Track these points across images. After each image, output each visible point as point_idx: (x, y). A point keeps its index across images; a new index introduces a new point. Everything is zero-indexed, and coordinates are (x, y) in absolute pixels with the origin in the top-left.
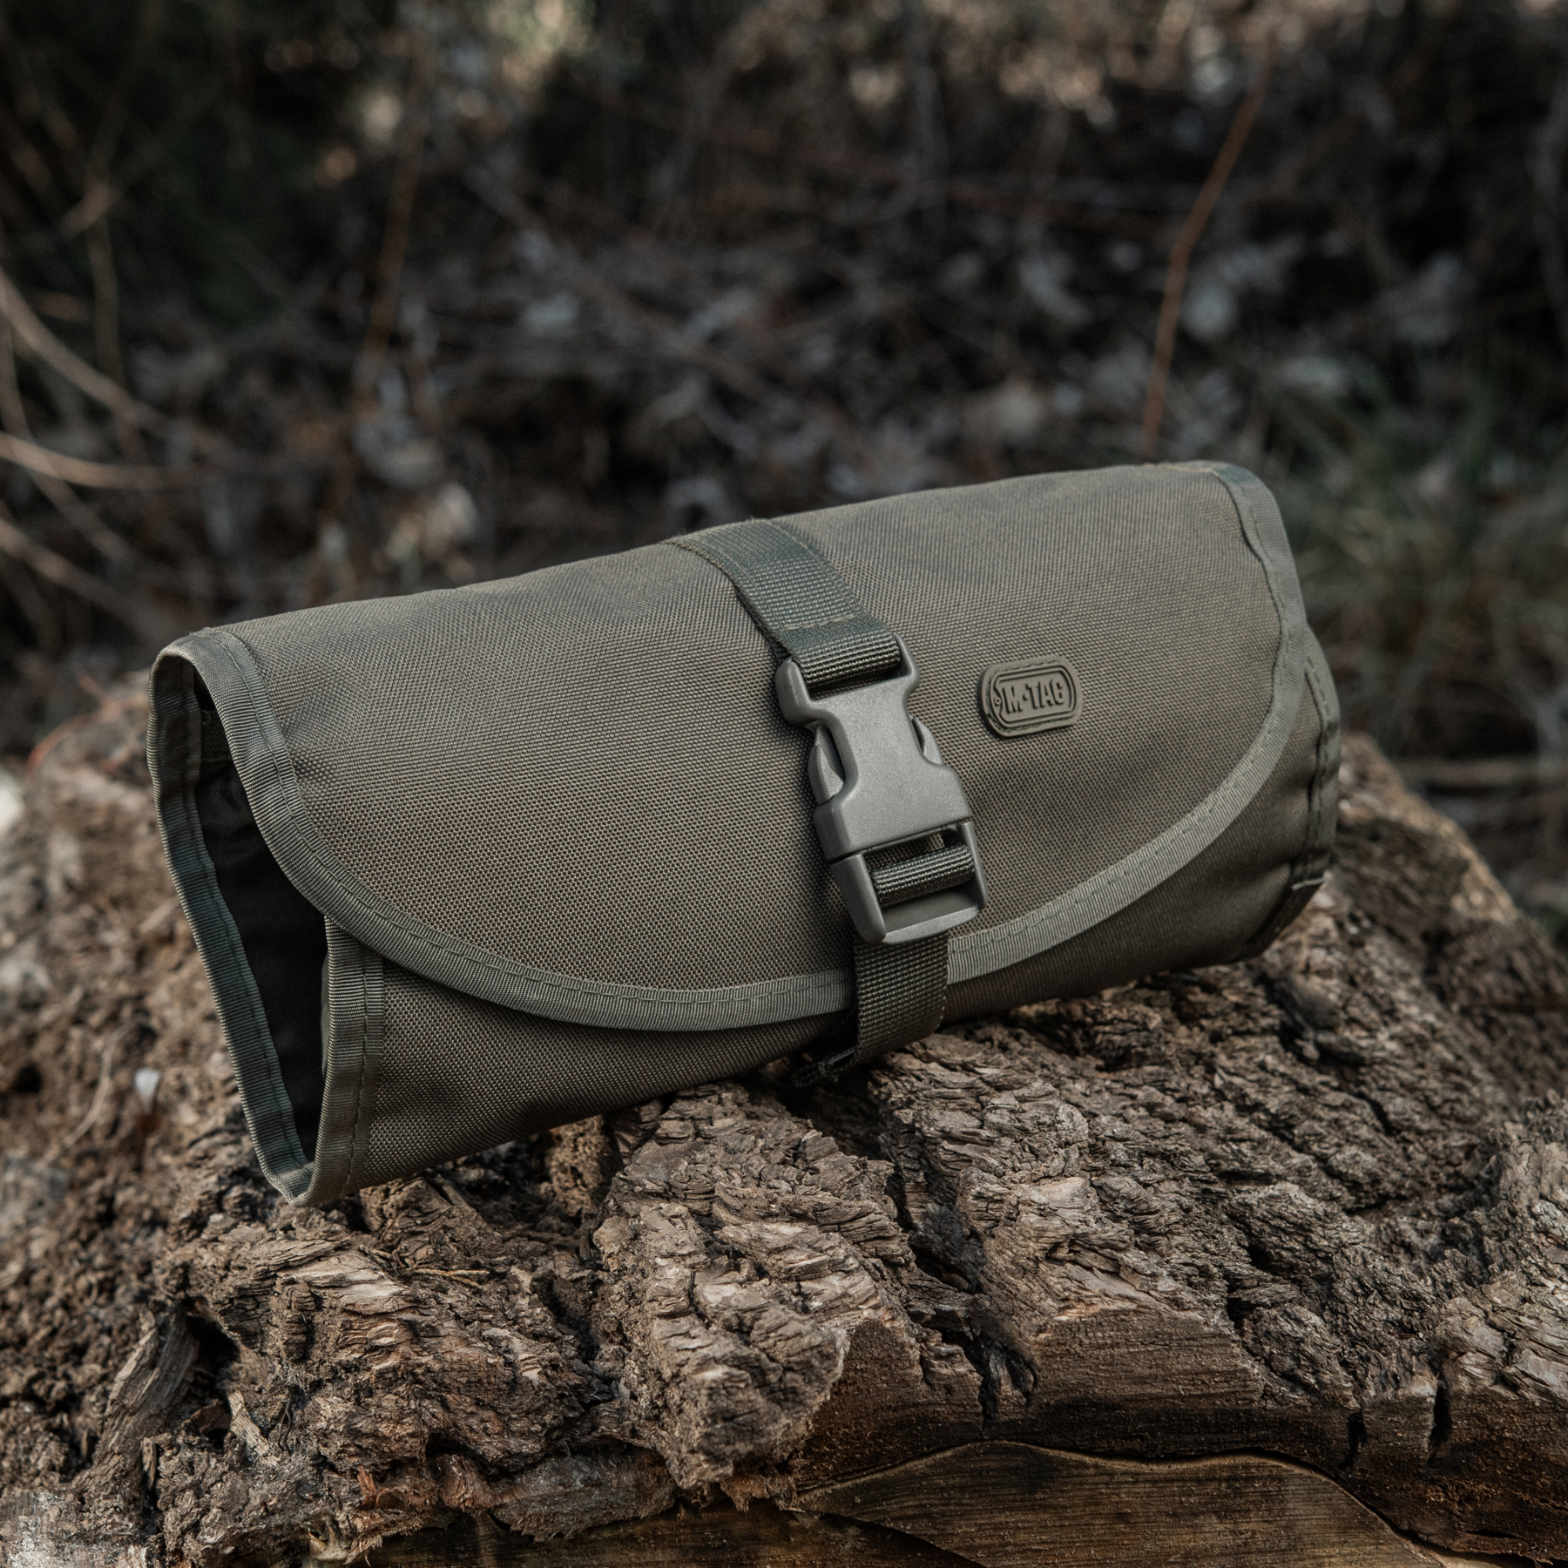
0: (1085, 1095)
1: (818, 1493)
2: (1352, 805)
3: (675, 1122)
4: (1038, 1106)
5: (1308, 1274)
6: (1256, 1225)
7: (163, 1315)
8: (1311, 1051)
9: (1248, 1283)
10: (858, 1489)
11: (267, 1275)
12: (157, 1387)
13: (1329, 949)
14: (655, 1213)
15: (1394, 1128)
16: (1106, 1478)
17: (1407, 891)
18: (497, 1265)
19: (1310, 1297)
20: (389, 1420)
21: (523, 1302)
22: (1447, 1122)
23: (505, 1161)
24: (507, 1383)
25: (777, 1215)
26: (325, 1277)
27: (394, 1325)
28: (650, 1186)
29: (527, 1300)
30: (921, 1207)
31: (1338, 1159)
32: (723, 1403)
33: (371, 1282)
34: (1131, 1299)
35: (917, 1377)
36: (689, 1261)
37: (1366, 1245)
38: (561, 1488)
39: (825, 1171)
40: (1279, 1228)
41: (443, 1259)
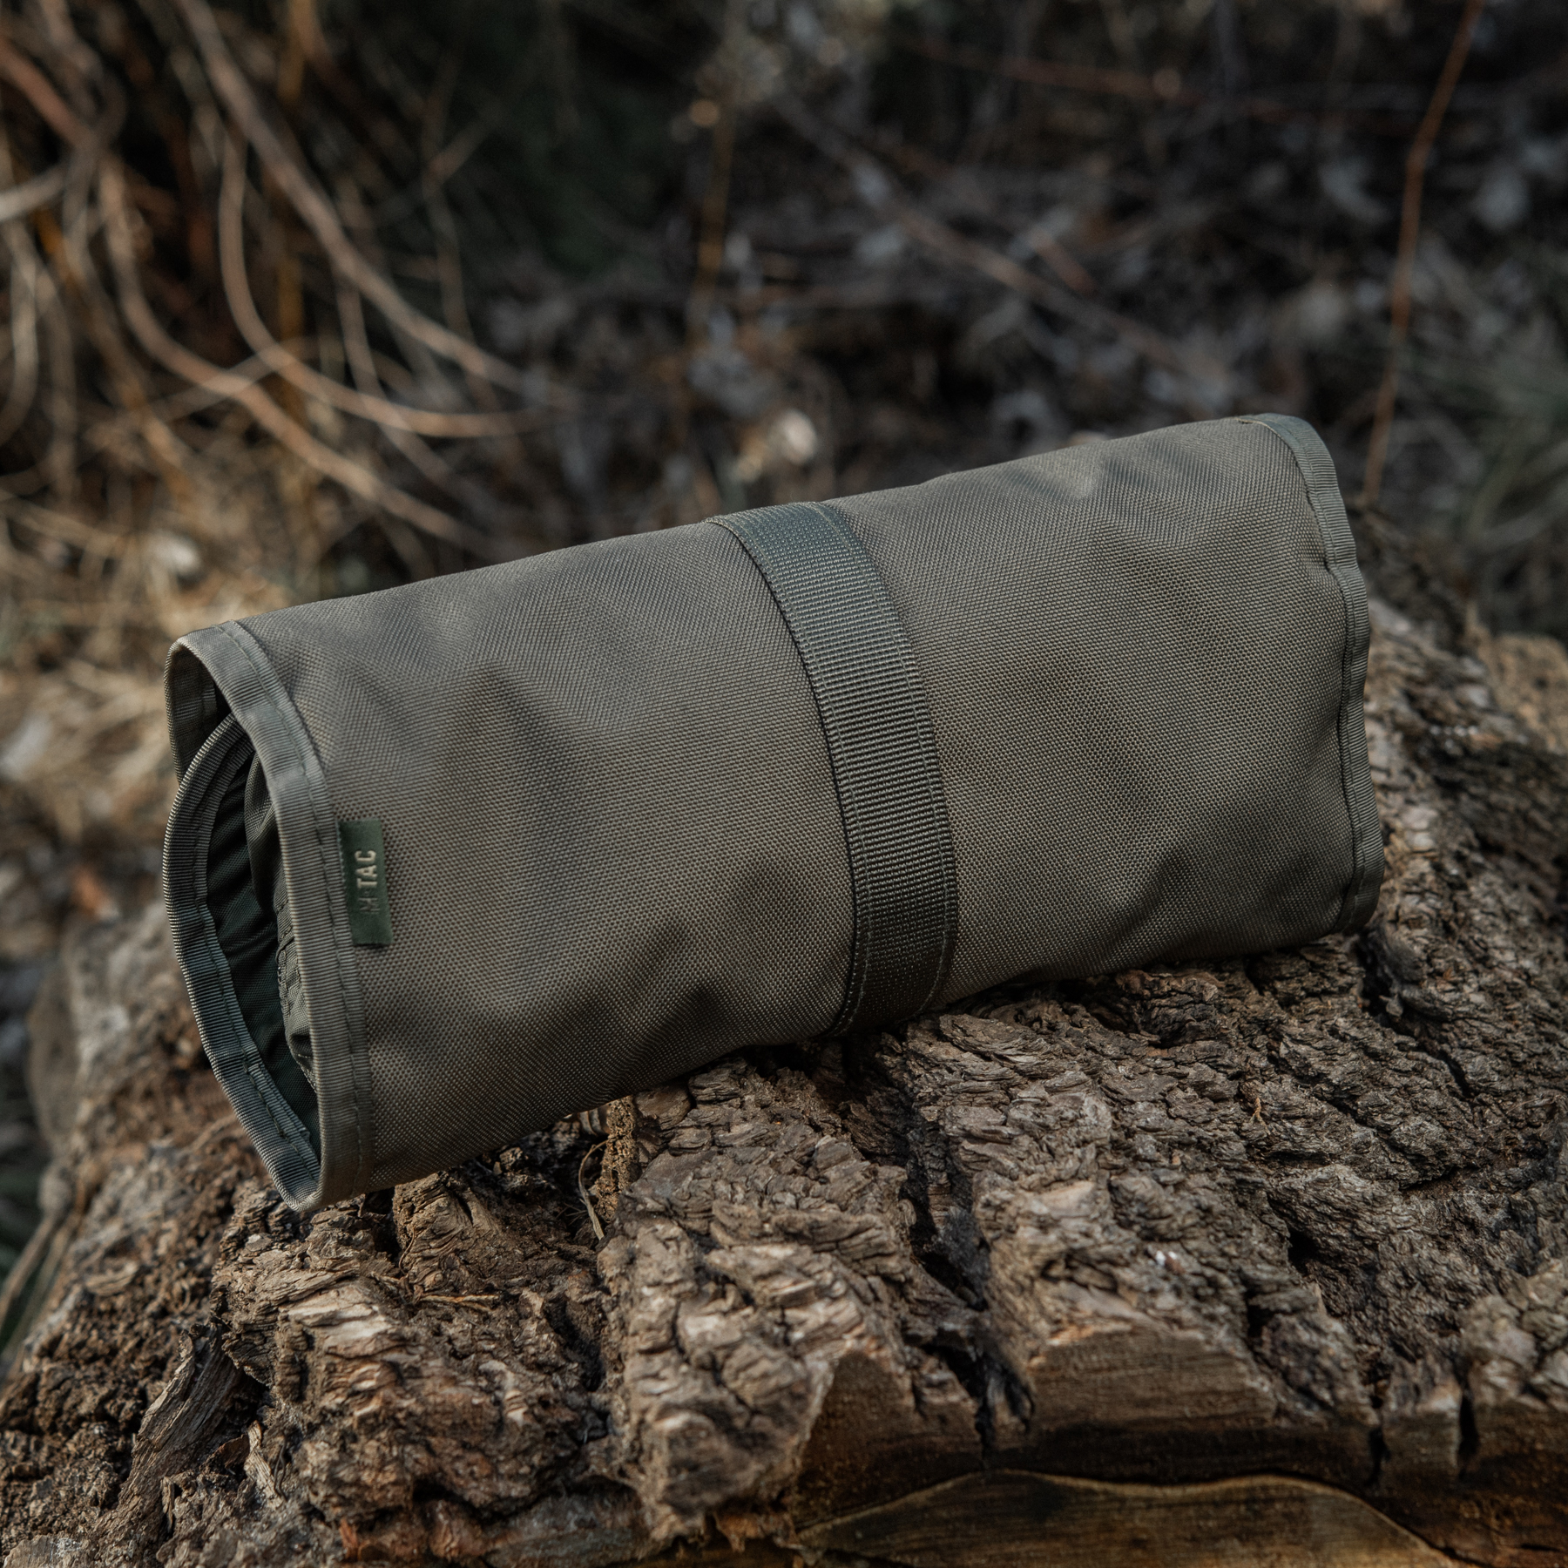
0: (1128, 1078)
1: (818, 1528)
2: (1480, 730)
3: (691, 1130)
4: (1064, 1099)
5: (1355, 1263)
6: (1303, 1212)
7: (204, 1340)
8: (1394, 1007)
9: (1267, 1289)
10: (858, 1524)
11: (268, 1310)
12: (186, 1419)
13: (1422, 895)
14: (651, 1235)
15: (1472, 1090)
16: (1117, 1505)
17: (1536, 815)
18: (512, 1287)
19: (1355, 1289)
20: (371, 1468)
21: (531, 1328)
22: (1532, 1078)
23: (560, 1161)
24: (494, 1424)
25: (771, 1235)
26: (315, 1316)
27: (376, 1367)
28: (651, 1204)
29: (535, 1326)
30: (945, 1210)
31: (1402, 1131)
32: (683, 1453)
33: (362, 1318)
34: (1126, 1320)
35: (908, 1408)
36: (675, 1290)
37: (1418, 1229)
38: (554, 1531)
39: (835, 1180)
40: (1325, 1214)
41: (452, 1284)
